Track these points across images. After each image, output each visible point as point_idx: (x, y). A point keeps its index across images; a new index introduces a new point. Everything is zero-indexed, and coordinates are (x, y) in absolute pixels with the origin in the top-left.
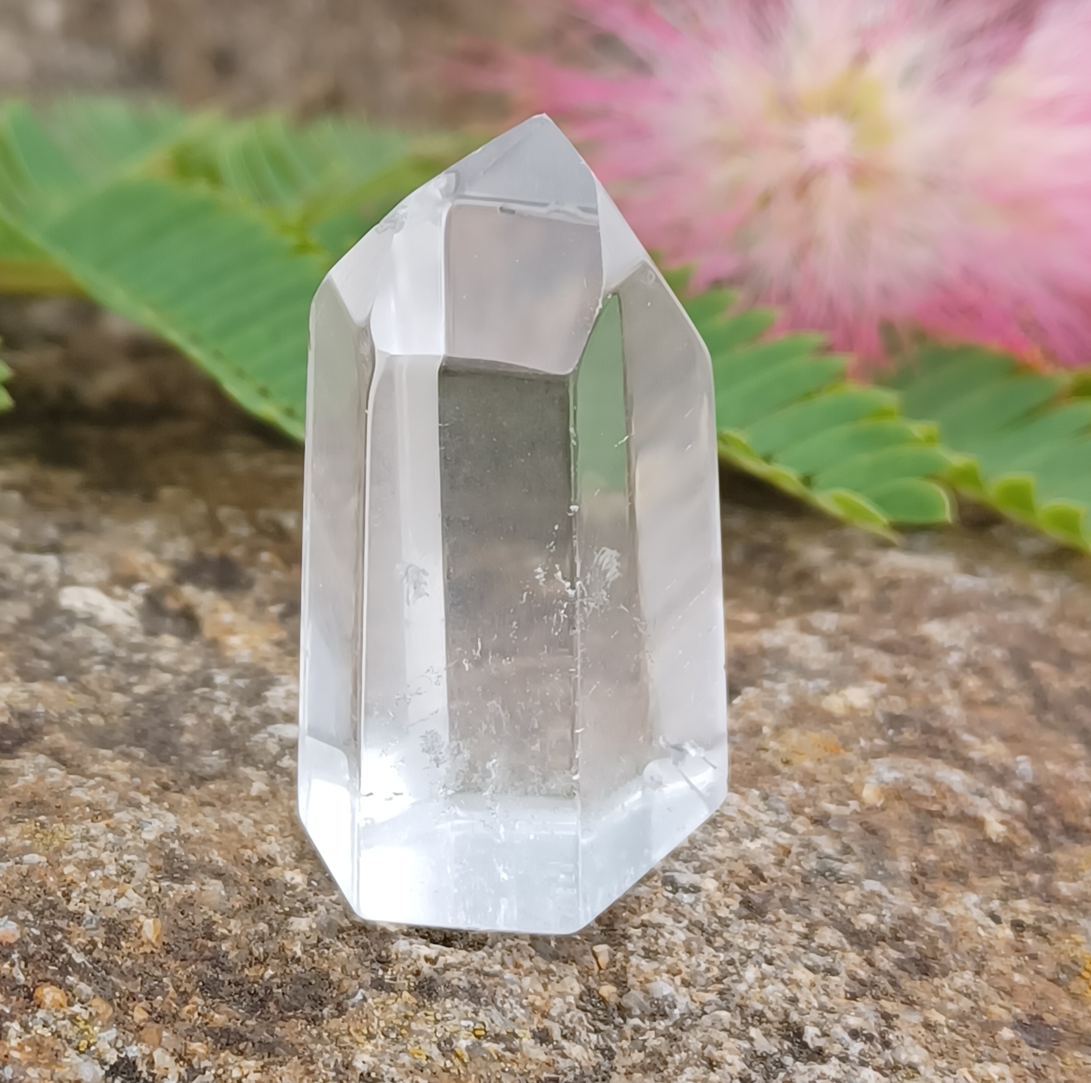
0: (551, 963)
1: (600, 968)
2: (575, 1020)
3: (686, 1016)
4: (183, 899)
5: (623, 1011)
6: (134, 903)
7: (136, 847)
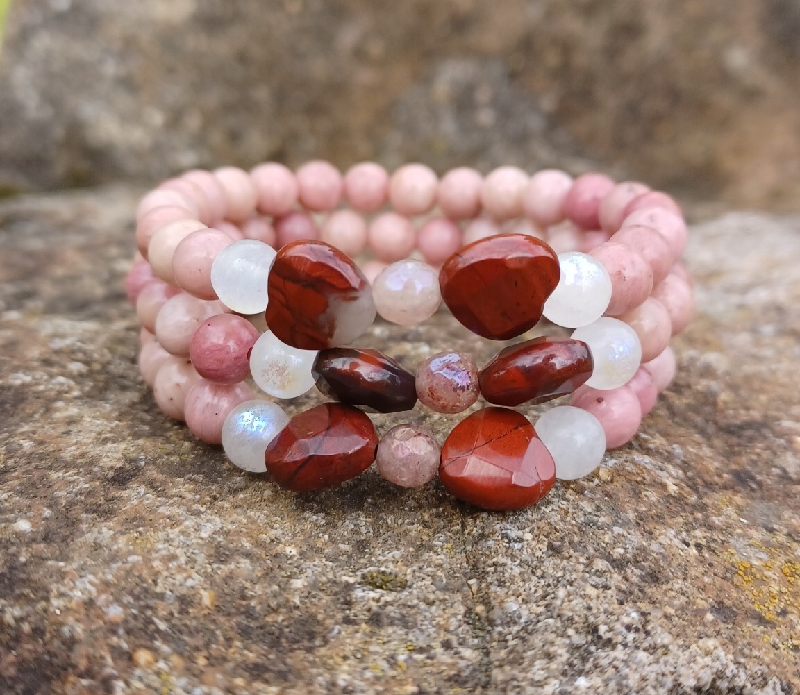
0: (445, 595)
1: (473, 595)
2: (465, 632)
3: (529, 623)
4: (226, 575)
5: (491, 622)
6: (197, 582)
7: (198, 544)
